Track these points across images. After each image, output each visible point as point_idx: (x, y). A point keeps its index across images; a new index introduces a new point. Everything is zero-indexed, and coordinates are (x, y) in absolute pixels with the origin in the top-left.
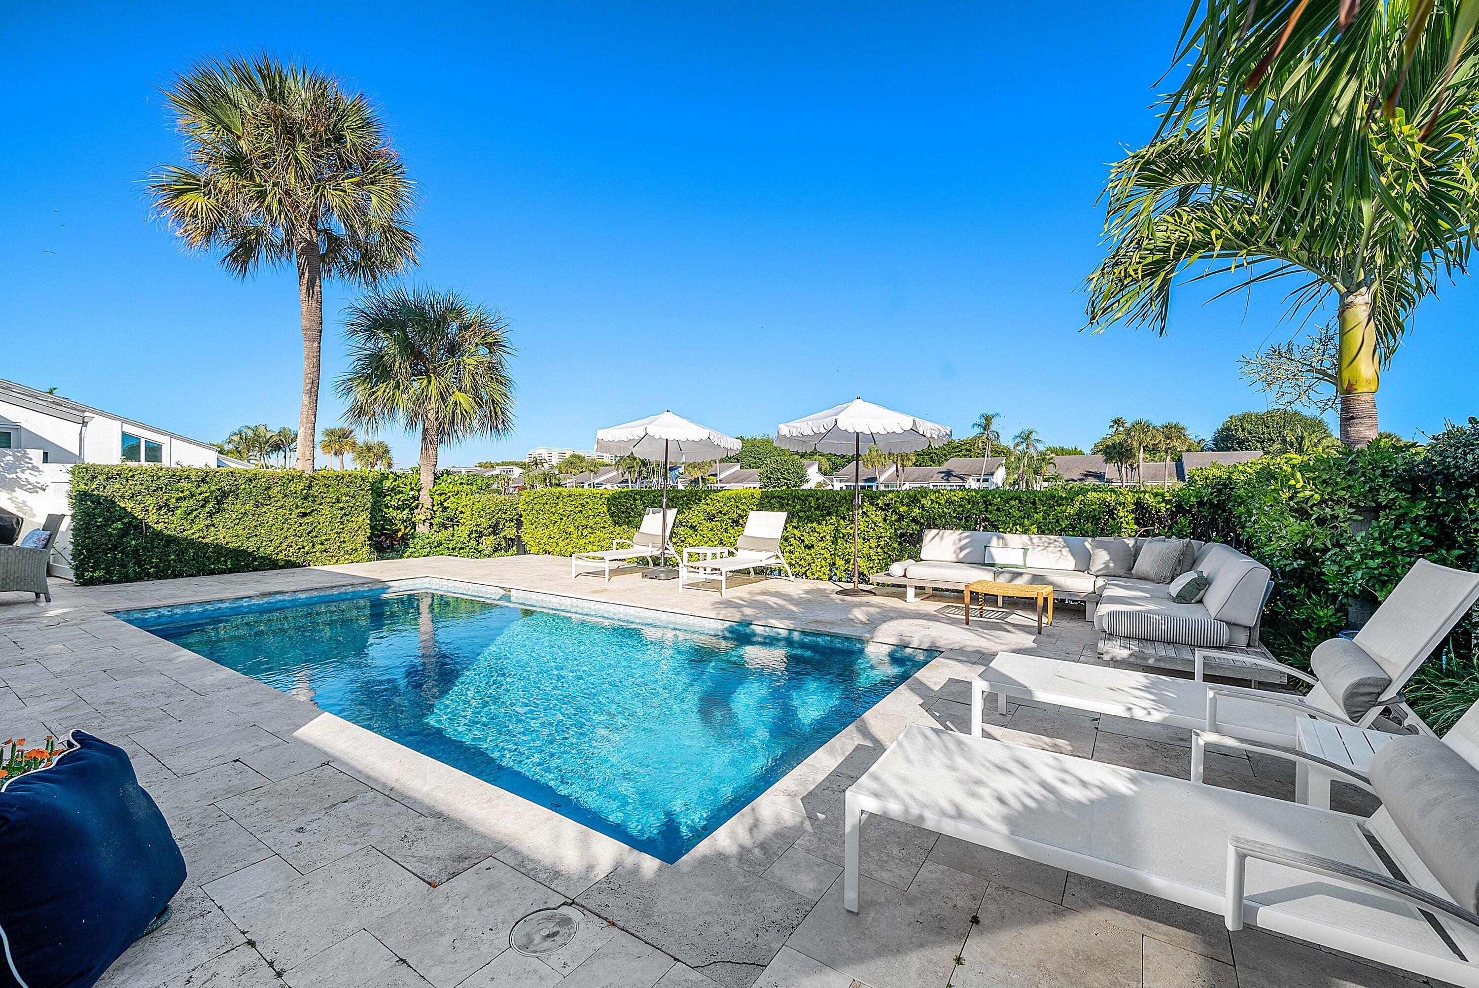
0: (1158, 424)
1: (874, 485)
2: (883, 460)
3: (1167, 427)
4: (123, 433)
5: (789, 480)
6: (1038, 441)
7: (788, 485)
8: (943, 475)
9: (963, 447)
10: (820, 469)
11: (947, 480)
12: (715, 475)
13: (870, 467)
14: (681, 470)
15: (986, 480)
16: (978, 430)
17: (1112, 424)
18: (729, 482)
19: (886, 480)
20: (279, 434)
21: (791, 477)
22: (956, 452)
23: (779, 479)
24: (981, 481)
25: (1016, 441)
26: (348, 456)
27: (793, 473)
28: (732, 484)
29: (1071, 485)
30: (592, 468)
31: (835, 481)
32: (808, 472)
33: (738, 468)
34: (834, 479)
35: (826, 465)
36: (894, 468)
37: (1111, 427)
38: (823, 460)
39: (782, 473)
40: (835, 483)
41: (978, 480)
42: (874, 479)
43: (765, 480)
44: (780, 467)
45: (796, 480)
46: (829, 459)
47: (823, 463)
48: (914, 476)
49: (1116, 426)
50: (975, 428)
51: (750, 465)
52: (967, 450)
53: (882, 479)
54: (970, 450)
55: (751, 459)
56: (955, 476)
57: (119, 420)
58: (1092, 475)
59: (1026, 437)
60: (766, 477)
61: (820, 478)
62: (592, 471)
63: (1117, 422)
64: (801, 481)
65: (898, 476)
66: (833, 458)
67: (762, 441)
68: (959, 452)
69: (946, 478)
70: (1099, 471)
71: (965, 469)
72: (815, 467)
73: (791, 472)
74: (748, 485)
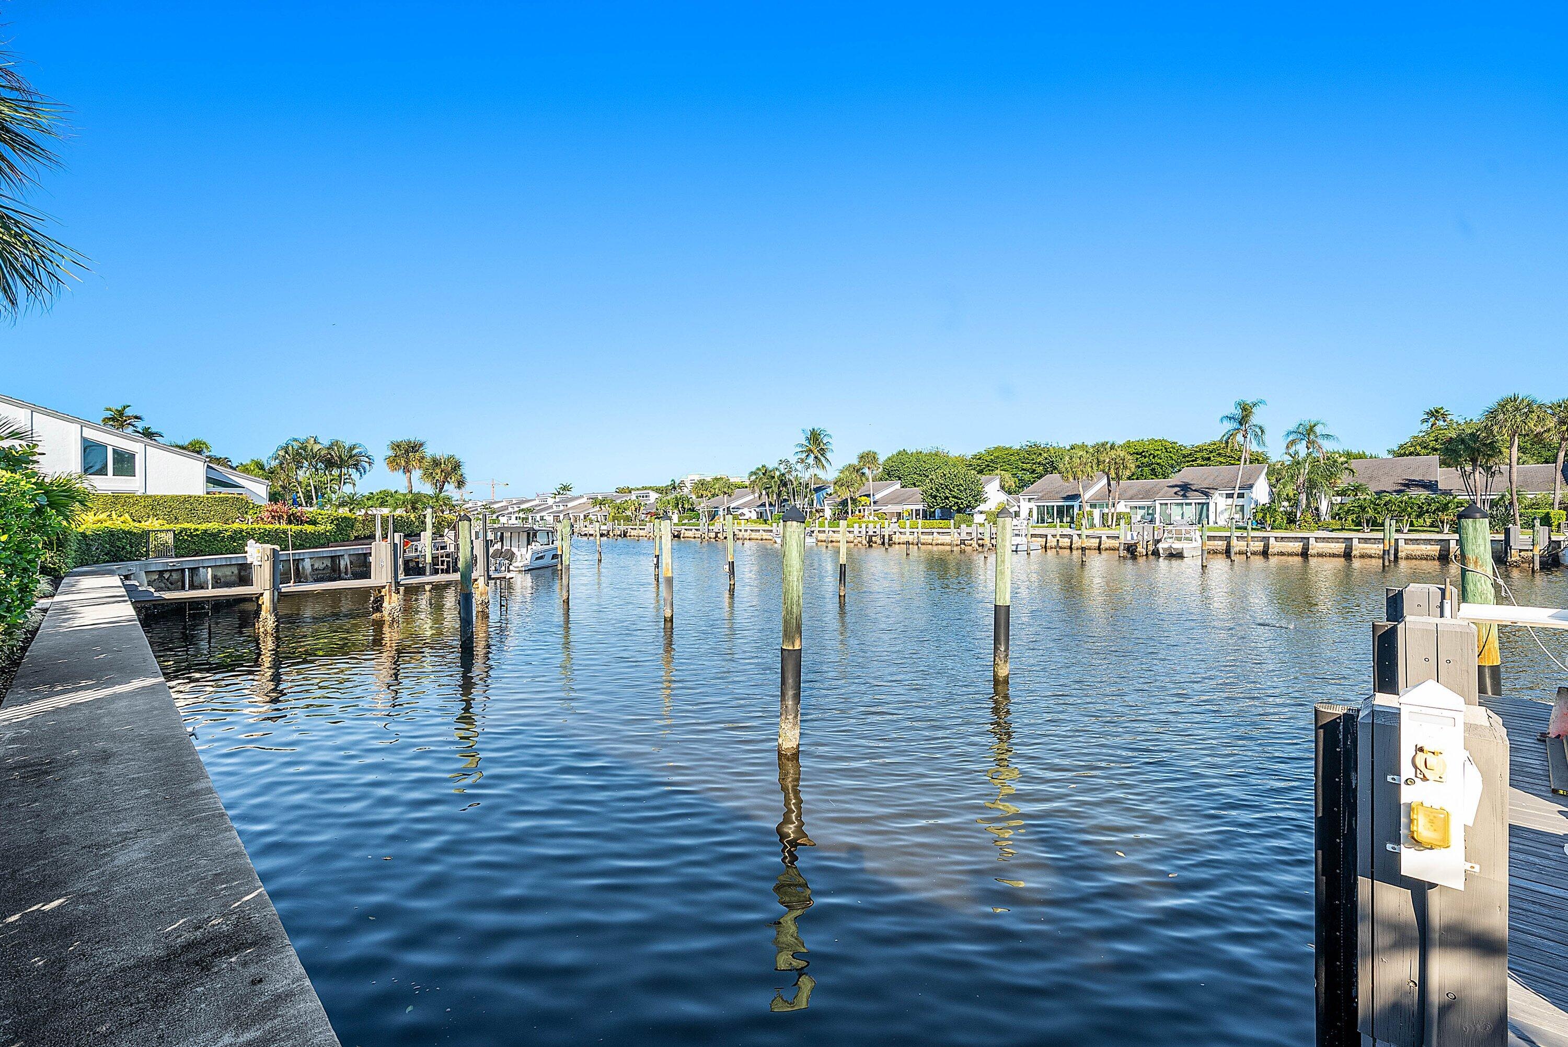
0: (1547, 402)
1: (1076, 504)
2: (1089, 469)
3: (1560, 406)
4: (84, 440)
5: (960, 499)
6: (1328, 436)
7: (958, 506)
8: (1177, 489)
9: (1198, 455)
10: (1002, 487)
11: (1184, 496)
12: (868, 496)
13: (1071, 479)
14: (829, 491)
15: (1241, 496)
16: (1230, 426)
17: (1426, 417)
18: (885, 504)
19: (1094, 497)
20: (330, 448)
21: (964, 495)
22: (1188, 462)
23: (947, 498)
24: (1235, 496)
25: (1291, 438)
26: (417, 474)
27: (965, 489)
28: (890, 506)
29: (1387, 499)
30: (725, 490)
31: (1022, 500)
32: (986, 489)
33: (898, 486)
34: (1021, 498)
35: (1011, 482)
36: (1105, 481)
37: (1426, 421)
38: (1006, 476)
39: (951, 490)
40: (1022, 503)
41: (1230, 496)
42: (1075, 497)
43: (930, 500)
44: (948, 482)
45: (970, 498)
46: (1014, 475)
47: (1007, 479)
48: (1130, 493)
49: (1432, 420)
50: (1225, 422)
51: (914, 484)
52: (1203, 459)
53: (1087, 496)
54: (1209, 459)
55: (916, 476)
56: (1195, 491)
57: (78, 423)
58: (1416, 485)
59: (1308, 432)
60: (931, 495)
61: (1003, 497)
62: (725, 493)
63: (1435, 414)
64: (976, 501)
65: (1110, 491)
66: (1020, 474)
67: (930, 454)
68: (1193, 461)
69: (1182, 493)
70: (1427, 478)
71: (1206, 482)
72: (996, 484)
73: (962, 488)
74: (909, 507)
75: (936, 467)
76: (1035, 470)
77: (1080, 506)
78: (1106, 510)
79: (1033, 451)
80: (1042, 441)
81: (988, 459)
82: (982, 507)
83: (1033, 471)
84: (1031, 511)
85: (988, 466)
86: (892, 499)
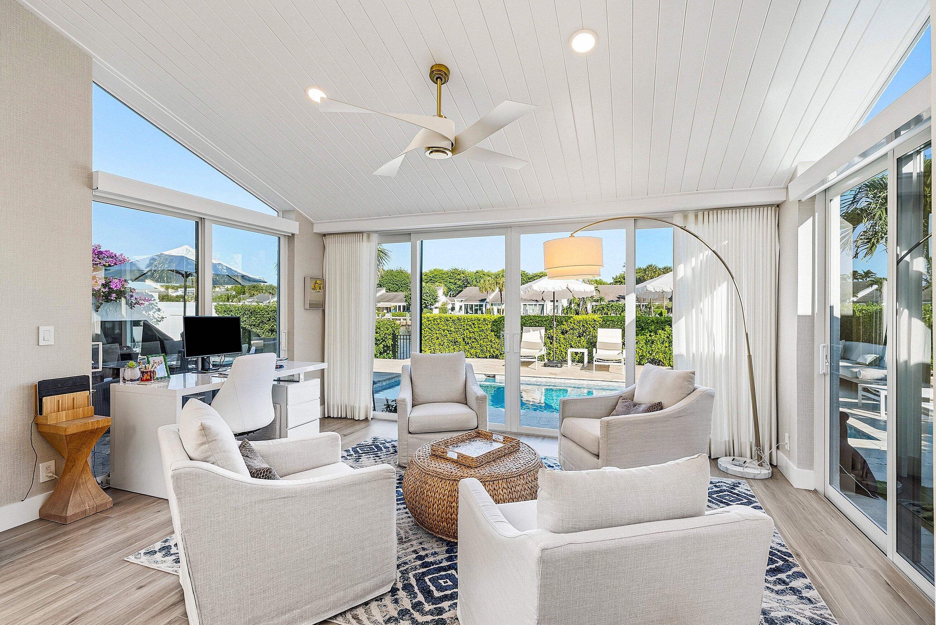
1: (484, 304)
2: (493, 287)
5: (427, 300)
7: (426, 304)
10: (445, 293)
13: (484, 292)
19: (492, 300)
31: (455, 301)
32: (437, 294)
34: (455, 299)
36: (497, 292)
40: (456, 303)
42: (484, 300)
45: (430, 300)
46: (447, 286)
47: (443, 288)
51: (389, 289)
53: (489, 299)
55: (392, 285)
61: (445, 299)
72: (441, 291)
73: (428, 295)
74: (395, 304)
75: (402, 280)
76: (456, 283)
77: (486, 305)
78: (500, 308)
79: (455, 273)
80: (460, 267)
81: (430, 275)
82: (437, 305)
83: (455, 284)
84: (461, 307)
85: (431, 280)
86: (382, 299)
